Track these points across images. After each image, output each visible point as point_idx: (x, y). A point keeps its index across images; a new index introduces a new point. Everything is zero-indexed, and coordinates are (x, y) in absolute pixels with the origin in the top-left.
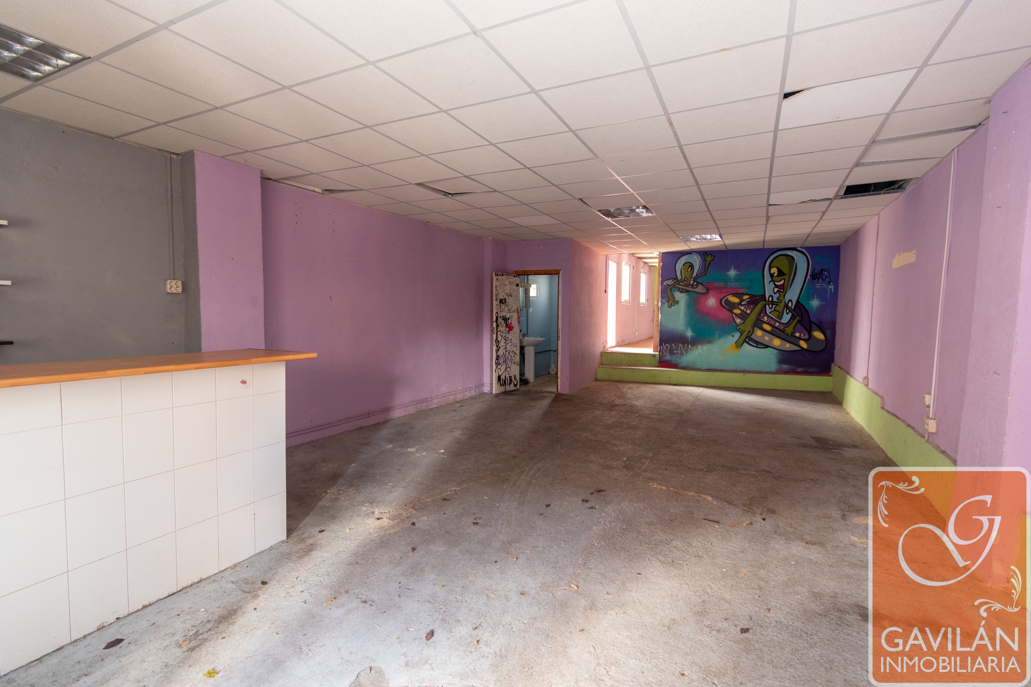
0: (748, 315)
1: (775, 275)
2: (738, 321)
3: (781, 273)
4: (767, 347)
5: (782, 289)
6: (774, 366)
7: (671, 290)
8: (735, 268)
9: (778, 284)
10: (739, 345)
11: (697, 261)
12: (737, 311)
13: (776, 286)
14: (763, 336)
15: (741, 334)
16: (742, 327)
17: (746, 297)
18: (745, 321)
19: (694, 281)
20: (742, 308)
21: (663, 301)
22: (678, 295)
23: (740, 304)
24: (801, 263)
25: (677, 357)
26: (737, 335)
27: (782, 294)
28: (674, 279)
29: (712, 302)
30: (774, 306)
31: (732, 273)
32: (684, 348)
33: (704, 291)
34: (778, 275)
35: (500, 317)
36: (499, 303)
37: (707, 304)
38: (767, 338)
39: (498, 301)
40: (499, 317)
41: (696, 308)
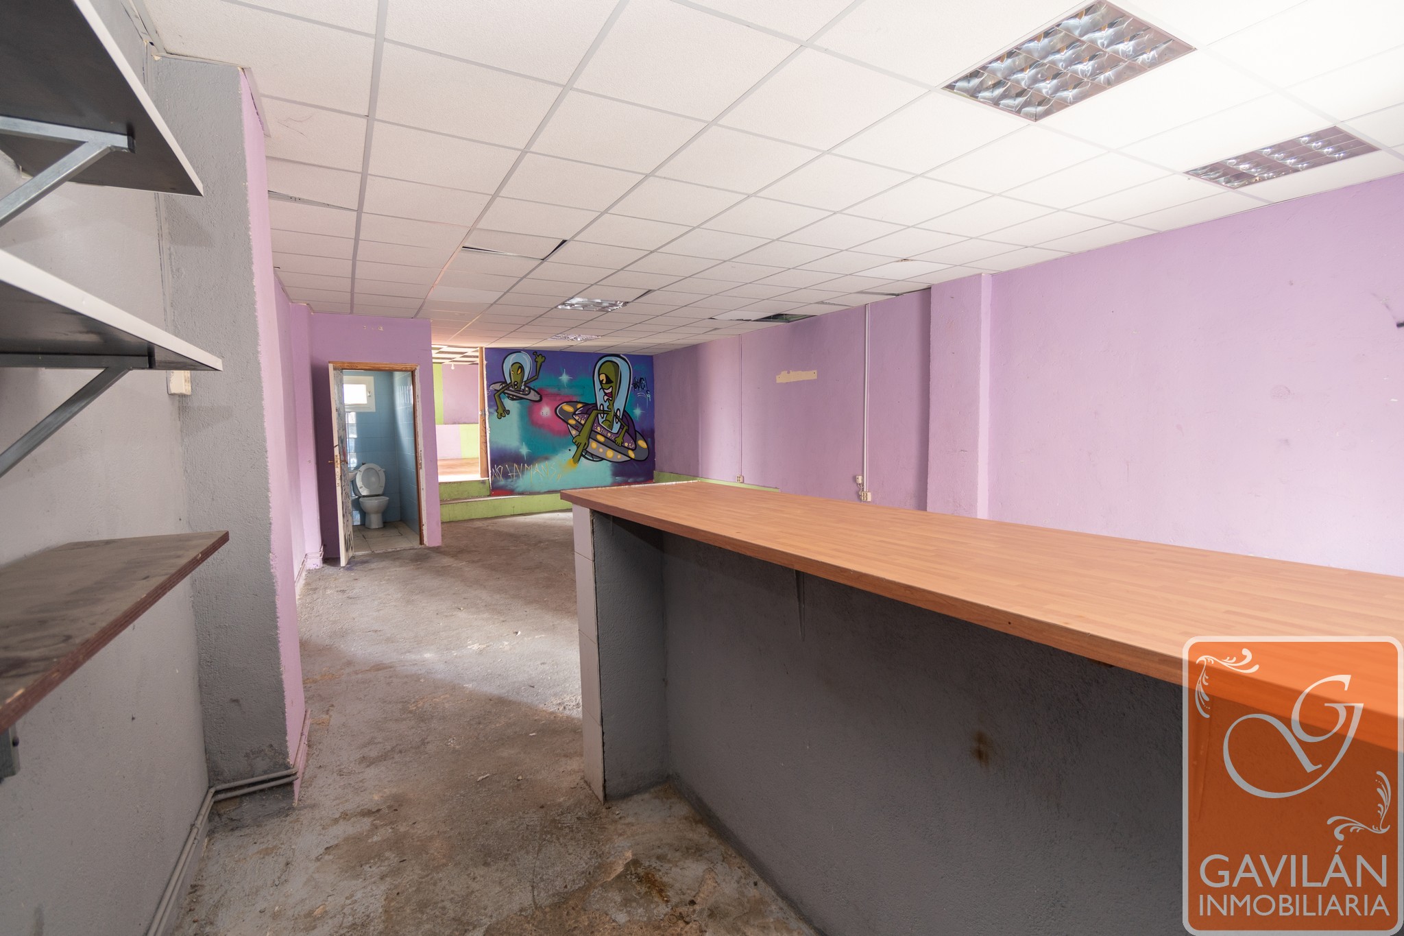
0: (583, 425)
1: (604, 382)
2: (574, 432)
3: (609, 381)
4: (602, 459)
5: (611, 397)
6: (609, 479)
8: (568, 373)
9: (607, 391)
10: (576, 459)
11: (527, 362)
12: (572, 422)
13: (606, 394)
14: (598, 448)
15: (578, 448)
16: (579, 440)
17: (579, 406)
18: (580, 432)
19: (525, 386)
20: (577, 418)
21: (492, 410)
22: (509, 404)
23: (574, 413)
24: (624, 368)
25: (512, 481)
26: (574, 448)
27: (611, 403)
29: (546, 411)
30: (605, 415)
31: (565, 378)
32: (519, 469)
33: (537, 398)
34: (606, 383)
37: (541, 414)
38: (601, 450)
41: (530, 420)
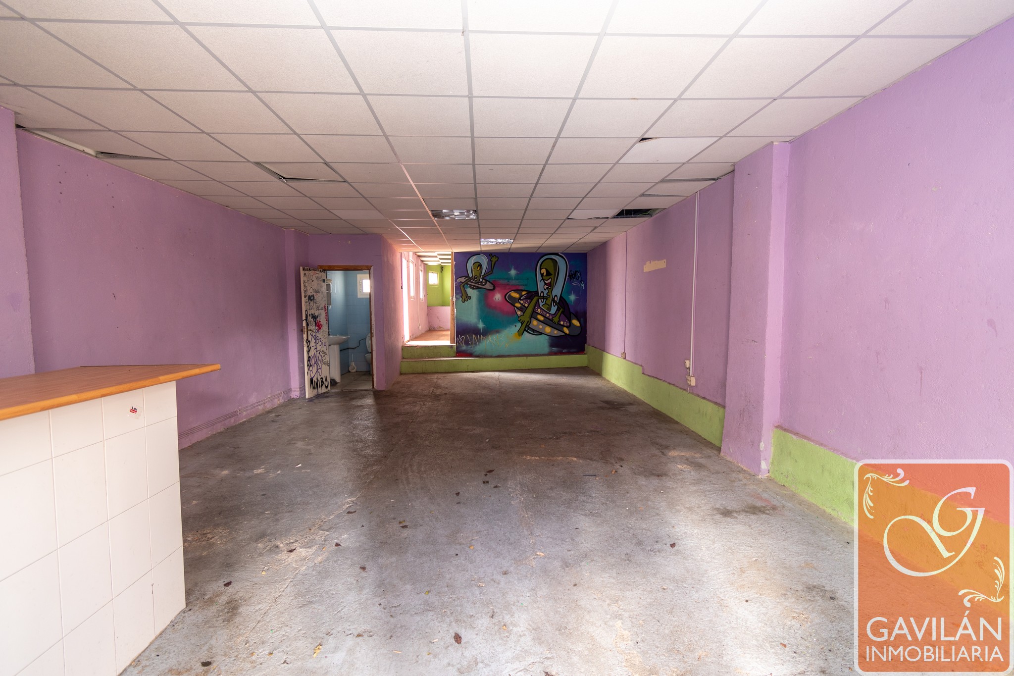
0: (527, 308)
1: (544, 275)
2: (519, 313)
3: (548, 274)
4: (541, 334)
5: (550, 286)
6: (547, 350)
7: (463, 286)
8: (515, 269)
9: (546, 282)
10: (520, 333)
11: (484, 261)
12: (518, 305)
13: (546, 284)
14: (538, 325)
15: (522, 324)
16: (522, 318)
17: (524, 293)
18: (524, 313)
19: (483, 278)
20: (522, 302)
21: (458, 296)
22: (470, 291)
23: (520, 299)
24: (562, 264)
25: (472, 347)
26: (519, 325)
27: (550, 290)
28: (466, 277)
29: (498, 297)
30: (545, 300)
31: (513, 272)
32: (477, 338)
33: (492, 288)
34: (546, 275)
35: (310, 315)
36: (307, 300)
37: (494, 299)
38: (541, 327)
39: (307, 298)
40: (308, 315)
41: (485, 302)
